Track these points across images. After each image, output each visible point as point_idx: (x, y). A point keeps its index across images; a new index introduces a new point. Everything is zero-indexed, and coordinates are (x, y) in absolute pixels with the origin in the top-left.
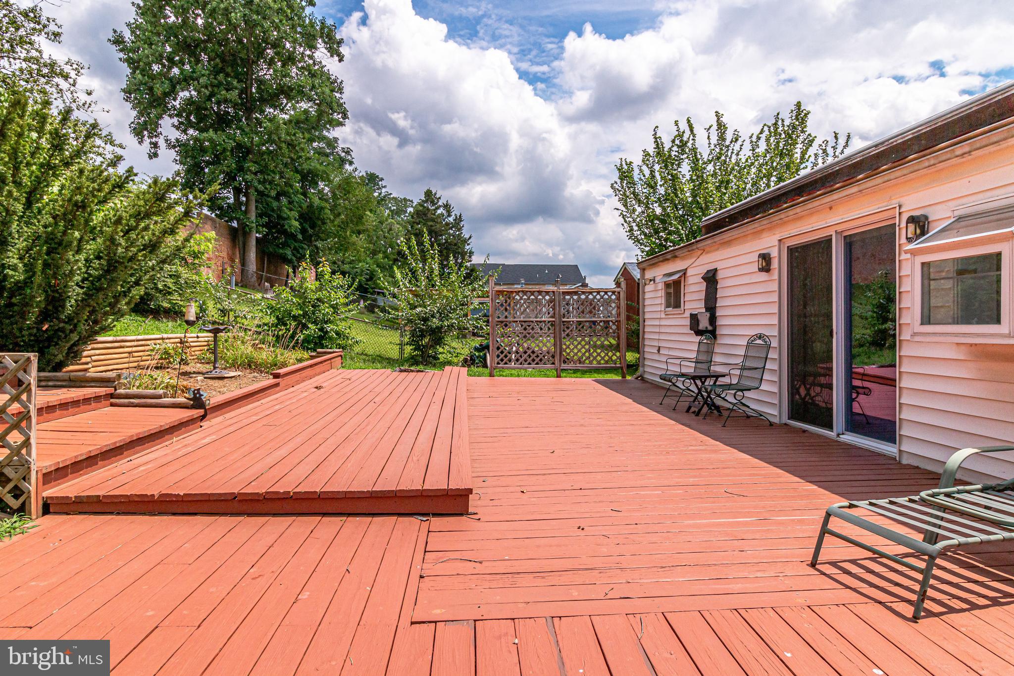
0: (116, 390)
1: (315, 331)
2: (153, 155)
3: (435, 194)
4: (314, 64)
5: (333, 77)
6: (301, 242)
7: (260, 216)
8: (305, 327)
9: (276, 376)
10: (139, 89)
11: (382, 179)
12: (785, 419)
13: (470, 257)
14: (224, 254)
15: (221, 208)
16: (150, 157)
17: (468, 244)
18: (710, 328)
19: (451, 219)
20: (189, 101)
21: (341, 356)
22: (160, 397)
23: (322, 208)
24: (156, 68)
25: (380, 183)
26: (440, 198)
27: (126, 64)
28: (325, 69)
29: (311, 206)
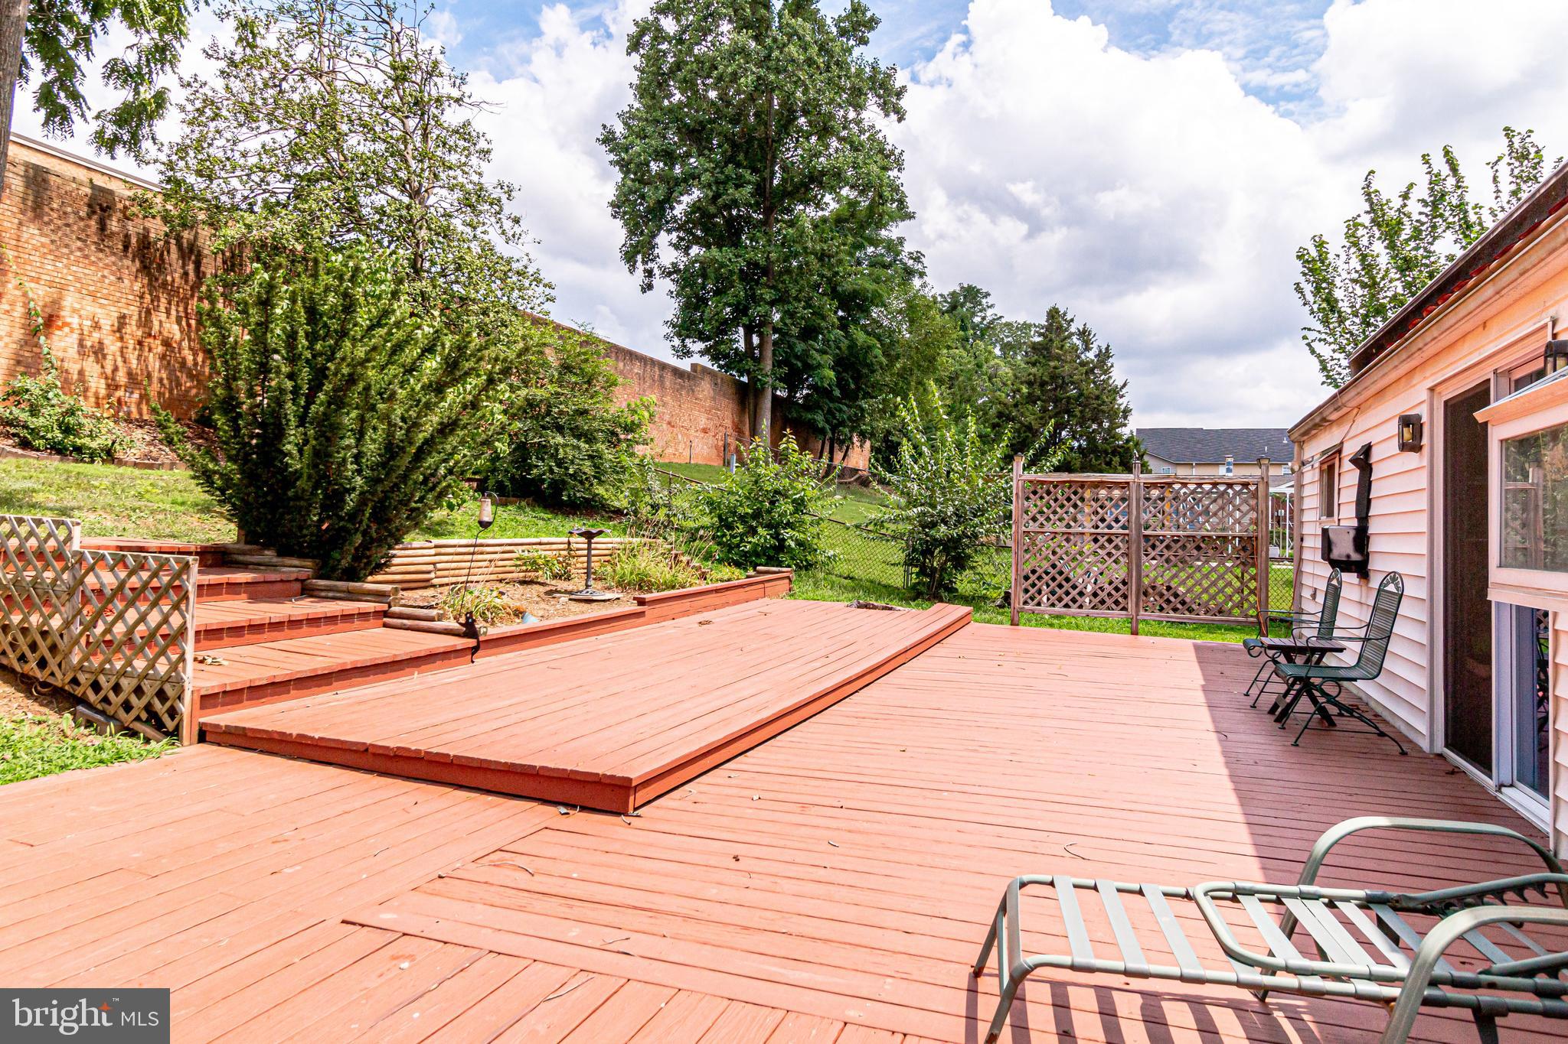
0: (390, 607)
1: (766, 539)
2: (648, 287)
3: (1065, 314)
4: (862, 132)
5: (889, 147)
6: (839, 400)
7: (778, 364)
8: (753, 531)
9: (641, 602)
10: (628, 200)
11: (987, 295)
12: (1440, 746)
13: (1125, 418)
14: (728, 423)
15: (726, 356)
16: (644, 291)
17: (1122, 396)
18: (1356, 557)
19: (1091, 355)
20: (696, 207)
21: (788, 578)
22: (432, 619)
23: (870, 348)
24: (654, 167)
25: (984, 301)
26: (1072, 320)
27: (617, 168)
28: (880, 136)
29: (853, 345)
